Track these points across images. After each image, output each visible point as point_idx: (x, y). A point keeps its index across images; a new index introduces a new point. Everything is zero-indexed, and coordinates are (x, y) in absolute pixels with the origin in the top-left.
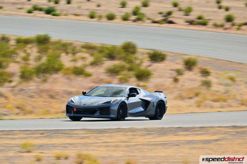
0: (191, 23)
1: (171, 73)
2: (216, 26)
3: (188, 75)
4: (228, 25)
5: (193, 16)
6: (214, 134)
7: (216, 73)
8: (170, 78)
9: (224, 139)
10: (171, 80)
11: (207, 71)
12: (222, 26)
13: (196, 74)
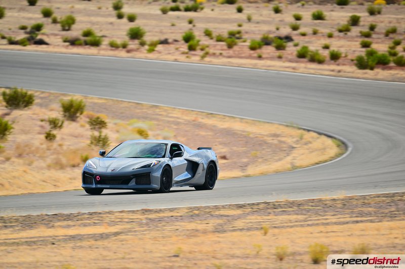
0: (73, 42)
1: (42, 127)
2: (113, 46)
3: (69, 127)
4: (133, 44)
5: (76, 32)
6: (113, 223)
7: (115, 124)
8: (39, 133)
9: (130, 231)
10: (43, 137)
11: (103, 120)
12: (124, 46)
13: (82, 126)
